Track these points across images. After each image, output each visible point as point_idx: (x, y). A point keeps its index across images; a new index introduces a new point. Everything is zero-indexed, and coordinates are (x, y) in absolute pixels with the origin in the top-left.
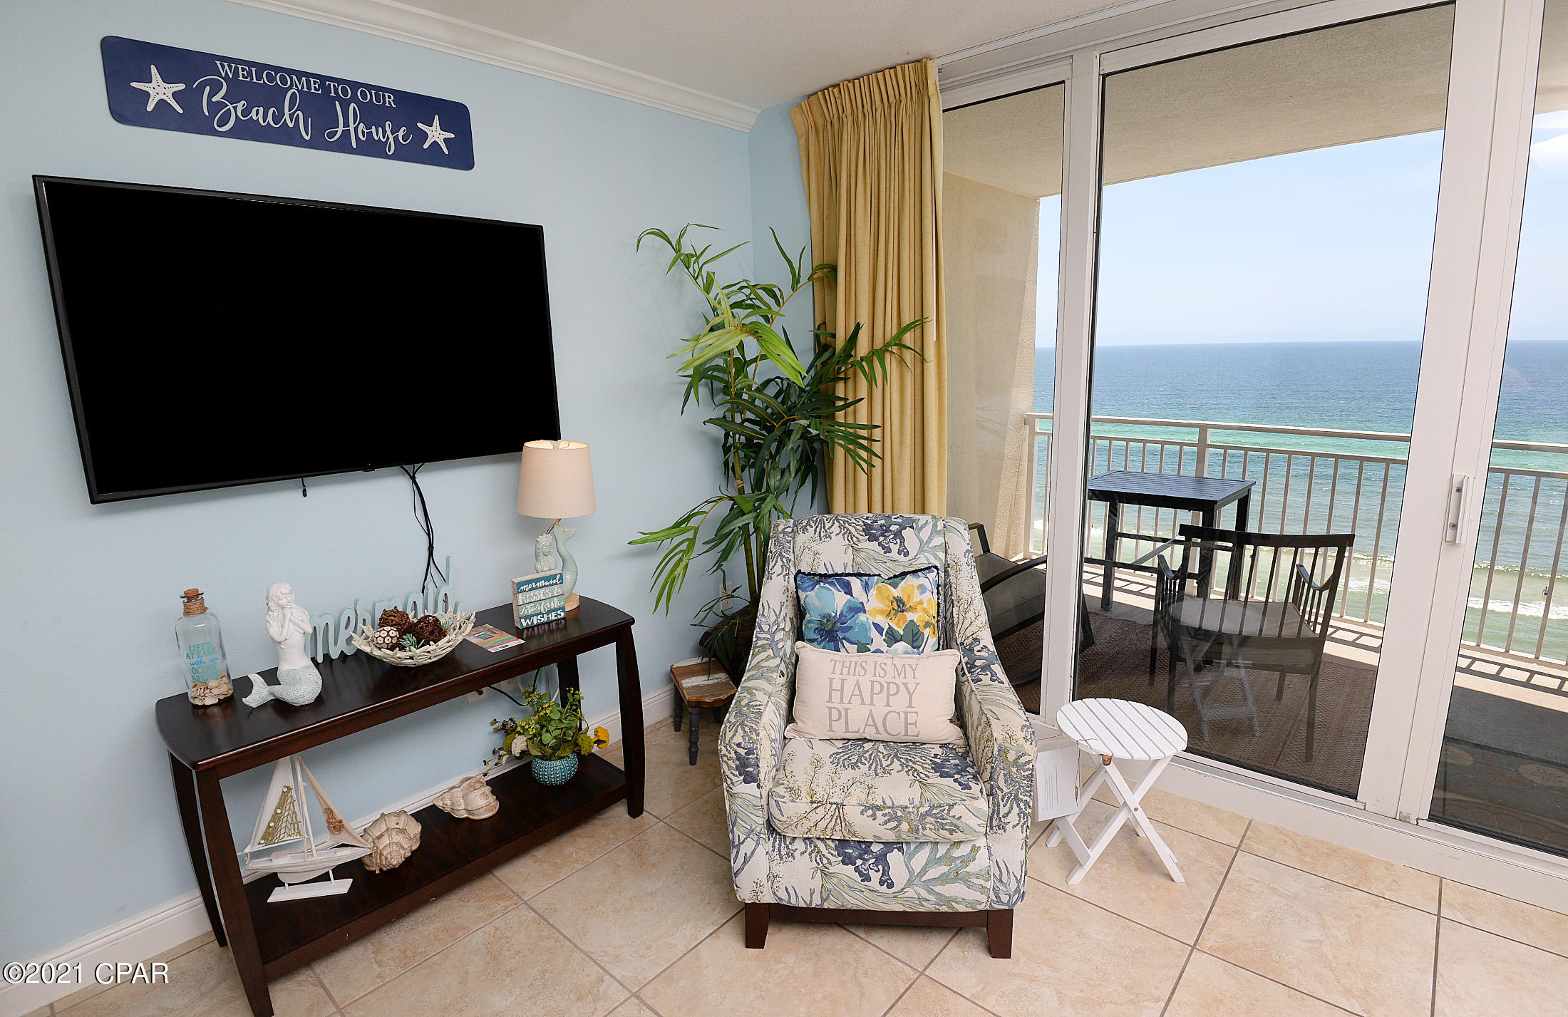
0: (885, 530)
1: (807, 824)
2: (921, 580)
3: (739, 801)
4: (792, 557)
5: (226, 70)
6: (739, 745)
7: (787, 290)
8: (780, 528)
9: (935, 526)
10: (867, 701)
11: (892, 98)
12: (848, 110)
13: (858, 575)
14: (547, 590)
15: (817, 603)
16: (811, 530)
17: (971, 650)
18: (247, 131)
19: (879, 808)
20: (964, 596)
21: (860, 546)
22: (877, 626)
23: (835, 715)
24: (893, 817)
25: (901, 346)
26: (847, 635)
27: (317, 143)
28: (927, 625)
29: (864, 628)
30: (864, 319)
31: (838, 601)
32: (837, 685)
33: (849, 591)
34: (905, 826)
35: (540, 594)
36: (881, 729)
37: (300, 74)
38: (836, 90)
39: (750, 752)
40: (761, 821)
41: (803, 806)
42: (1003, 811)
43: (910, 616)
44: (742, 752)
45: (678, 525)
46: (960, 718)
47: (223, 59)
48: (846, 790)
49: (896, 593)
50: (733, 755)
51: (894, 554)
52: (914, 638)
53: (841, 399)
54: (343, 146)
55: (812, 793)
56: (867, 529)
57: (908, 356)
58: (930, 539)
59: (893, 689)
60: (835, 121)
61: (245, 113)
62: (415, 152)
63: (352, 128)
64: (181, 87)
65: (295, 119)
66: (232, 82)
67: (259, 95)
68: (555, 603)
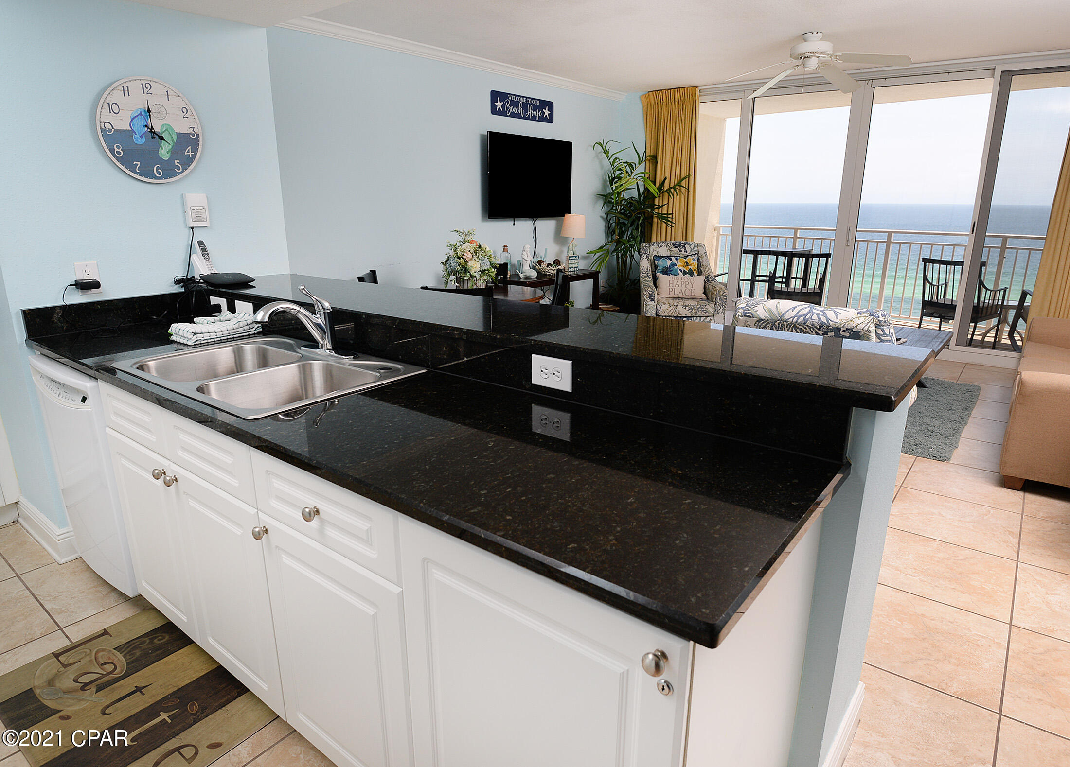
0: (679, 245)
1: (668, 311)
2: (693, 257)
3: (649, 307)
4: (649, 253)
5: (510, 98)
6: (650, 291)
7: (637, 164)
8: (644, 245)
9: (695, 245)
10: (680, 286)
11: (682, 98)
12: (665, 100)
13: (674, 256)
14: (575, 260)
15: (662, 264)
16: (656, 245)
17: (708, 277)
18: (513, 115)
19: (687, 306)
20: (705, 265)
21: (672, 249)
22: (681, 271)
23: (671, 290)
24: (691, 308)
25: (680, 186)
26: (671, 272)
27: (524, 118)
28: (695, 270)
29: (676, 270)
30: (667, 175)
31: (669, 262)
32: (671, 282)
33: (671, 260)
34: (693, 311)
35: (573, 261)
36: (684, 294)
37: (522, 97)
38: (661, 93)
39: (653, 292)
40: (654, 312)
41: (667, 306)
42: (719, 308)
43: (690, 267)
44: (651, 293)
45: (599, 249)
46: (705, 293)
47: (509, 94)
48: (678, 303)
49: (686, 260)
50: (648, 294)
51: (683, 252)
52: (691, 273)
53: (656, 205)
54: (528, 118)
55: (669, 303)
56: (674, 245)
57: (683, 189)
58: (694, 248)
59: (687, 283)
60: (659, 103)
61: (512, 110)
62: (542, 119)
63: (531, 112)
64: (502, 103)
65: (521, 110)
66: (511, 100)
67: (515, 104)
68: (576, 266)
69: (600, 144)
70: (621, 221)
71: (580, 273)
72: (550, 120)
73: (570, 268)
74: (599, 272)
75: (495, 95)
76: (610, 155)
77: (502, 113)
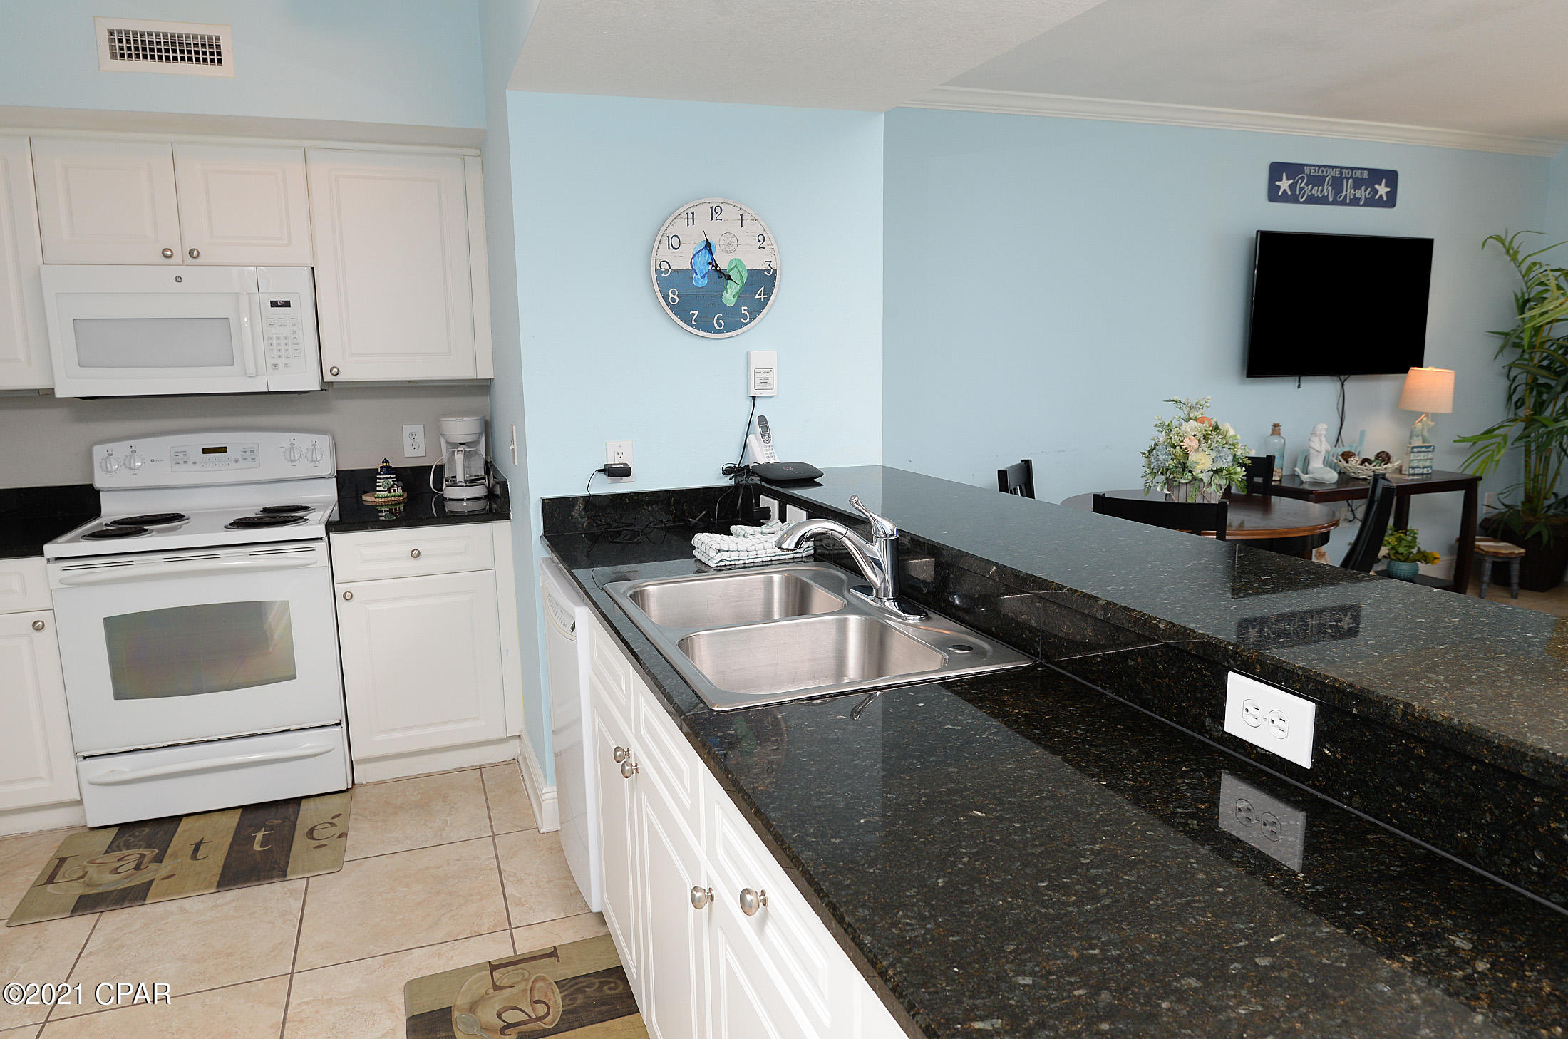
5: (1307, 172)
14: (1426, 454)
18: (1312, 200)
27: (1335, 203)
35: (1421, 456)
37: (1333, 168)
45: (1485, 434)
47: (1307, 165)
54: (1343, 203)
61: (1311, 190)
62: (1373, 202)
63: (1349, 192)
64: (1291, 181)
65: (1328, 190)
66: (1309, 176)
67: (1317, 181)
68: (1427, 464)
69: (1498, 238)
70: (1541, 381)
71: (1435, 479)
72: (1391, 201)
73: (1413, 468)
74: (1480, 479)
75: (1277, 170)
76: (1520, 258)
77: (1291, 198)
